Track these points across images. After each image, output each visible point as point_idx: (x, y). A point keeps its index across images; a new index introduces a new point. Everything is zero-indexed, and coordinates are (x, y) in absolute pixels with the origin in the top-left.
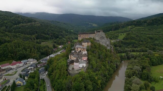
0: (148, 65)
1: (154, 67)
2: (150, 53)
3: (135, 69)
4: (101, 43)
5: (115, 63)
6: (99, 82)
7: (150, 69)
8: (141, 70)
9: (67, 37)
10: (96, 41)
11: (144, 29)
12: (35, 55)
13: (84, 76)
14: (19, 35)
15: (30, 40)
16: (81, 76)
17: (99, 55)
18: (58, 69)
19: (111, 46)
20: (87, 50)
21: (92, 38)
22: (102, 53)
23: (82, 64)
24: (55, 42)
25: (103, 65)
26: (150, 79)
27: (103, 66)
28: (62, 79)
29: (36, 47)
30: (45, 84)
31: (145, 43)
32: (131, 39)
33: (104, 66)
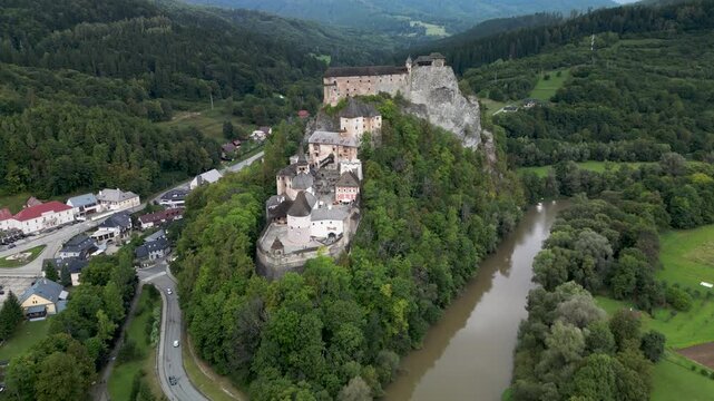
0: (648, 228)
1: (678, 235)
2: (673, 169)
3: (584, 244)
4: (434, 120)
5: (495, 214)
6: (396, 309)
7: (656, 247)
8: (610, 251)
9: (294, 87)
10: (408, 110)
11: (658, 50)
12: (132, 172)
13: (324, 279)
14: (69, 76)
15: (118, 101)
16: (312, 279)
17: (419, 178)
18: (210, 244)
19: (485, 132)
20: (364, 156)
21: (393, 94)
22: (434, 169)
23: (326, 223)
24: (237, 113)
25: (430, 228)
26: (647, 295)
27: (427, 233)
28: (221, 293)
29: (136, 135)
30: (155, 312)
31: (655, 117)
32: (594, 100)
33: (437, 230)
